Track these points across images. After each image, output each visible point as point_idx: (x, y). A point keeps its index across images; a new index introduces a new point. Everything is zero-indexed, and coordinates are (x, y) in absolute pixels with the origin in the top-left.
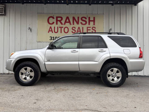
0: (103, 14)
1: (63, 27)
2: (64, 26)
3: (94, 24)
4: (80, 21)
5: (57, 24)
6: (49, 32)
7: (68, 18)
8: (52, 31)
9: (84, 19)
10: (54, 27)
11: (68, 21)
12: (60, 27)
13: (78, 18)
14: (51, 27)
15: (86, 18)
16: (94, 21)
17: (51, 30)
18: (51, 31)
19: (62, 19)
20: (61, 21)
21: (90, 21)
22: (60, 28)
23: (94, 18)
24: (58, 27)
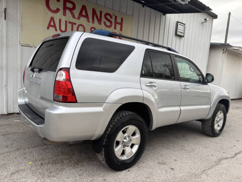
0: (133, 16)
1: (75, 24)
2: (78, 22)
3: (121, 30)
4: (103, 19)
5: (65, 14)
6: (48, 28)
7: (84, 8)
8: (54, 26)
9: (108, 17)
10: (60, 20)
11: (84, 13)
12: (70, 22)
13: (101, 12)
14: (52, 19)
15: (111, 17)
16: (121, 24)
17: (52, 24)
18: (52, 26)
19: (74, 8)
20: (73, 11)
21: (116, 23)
22: (71, 25)
23: (122, 19)
24: (66, 22)
